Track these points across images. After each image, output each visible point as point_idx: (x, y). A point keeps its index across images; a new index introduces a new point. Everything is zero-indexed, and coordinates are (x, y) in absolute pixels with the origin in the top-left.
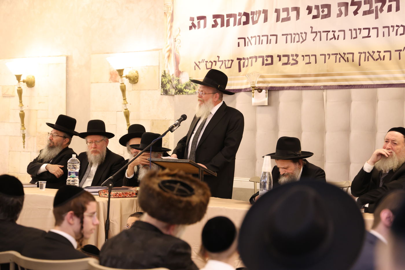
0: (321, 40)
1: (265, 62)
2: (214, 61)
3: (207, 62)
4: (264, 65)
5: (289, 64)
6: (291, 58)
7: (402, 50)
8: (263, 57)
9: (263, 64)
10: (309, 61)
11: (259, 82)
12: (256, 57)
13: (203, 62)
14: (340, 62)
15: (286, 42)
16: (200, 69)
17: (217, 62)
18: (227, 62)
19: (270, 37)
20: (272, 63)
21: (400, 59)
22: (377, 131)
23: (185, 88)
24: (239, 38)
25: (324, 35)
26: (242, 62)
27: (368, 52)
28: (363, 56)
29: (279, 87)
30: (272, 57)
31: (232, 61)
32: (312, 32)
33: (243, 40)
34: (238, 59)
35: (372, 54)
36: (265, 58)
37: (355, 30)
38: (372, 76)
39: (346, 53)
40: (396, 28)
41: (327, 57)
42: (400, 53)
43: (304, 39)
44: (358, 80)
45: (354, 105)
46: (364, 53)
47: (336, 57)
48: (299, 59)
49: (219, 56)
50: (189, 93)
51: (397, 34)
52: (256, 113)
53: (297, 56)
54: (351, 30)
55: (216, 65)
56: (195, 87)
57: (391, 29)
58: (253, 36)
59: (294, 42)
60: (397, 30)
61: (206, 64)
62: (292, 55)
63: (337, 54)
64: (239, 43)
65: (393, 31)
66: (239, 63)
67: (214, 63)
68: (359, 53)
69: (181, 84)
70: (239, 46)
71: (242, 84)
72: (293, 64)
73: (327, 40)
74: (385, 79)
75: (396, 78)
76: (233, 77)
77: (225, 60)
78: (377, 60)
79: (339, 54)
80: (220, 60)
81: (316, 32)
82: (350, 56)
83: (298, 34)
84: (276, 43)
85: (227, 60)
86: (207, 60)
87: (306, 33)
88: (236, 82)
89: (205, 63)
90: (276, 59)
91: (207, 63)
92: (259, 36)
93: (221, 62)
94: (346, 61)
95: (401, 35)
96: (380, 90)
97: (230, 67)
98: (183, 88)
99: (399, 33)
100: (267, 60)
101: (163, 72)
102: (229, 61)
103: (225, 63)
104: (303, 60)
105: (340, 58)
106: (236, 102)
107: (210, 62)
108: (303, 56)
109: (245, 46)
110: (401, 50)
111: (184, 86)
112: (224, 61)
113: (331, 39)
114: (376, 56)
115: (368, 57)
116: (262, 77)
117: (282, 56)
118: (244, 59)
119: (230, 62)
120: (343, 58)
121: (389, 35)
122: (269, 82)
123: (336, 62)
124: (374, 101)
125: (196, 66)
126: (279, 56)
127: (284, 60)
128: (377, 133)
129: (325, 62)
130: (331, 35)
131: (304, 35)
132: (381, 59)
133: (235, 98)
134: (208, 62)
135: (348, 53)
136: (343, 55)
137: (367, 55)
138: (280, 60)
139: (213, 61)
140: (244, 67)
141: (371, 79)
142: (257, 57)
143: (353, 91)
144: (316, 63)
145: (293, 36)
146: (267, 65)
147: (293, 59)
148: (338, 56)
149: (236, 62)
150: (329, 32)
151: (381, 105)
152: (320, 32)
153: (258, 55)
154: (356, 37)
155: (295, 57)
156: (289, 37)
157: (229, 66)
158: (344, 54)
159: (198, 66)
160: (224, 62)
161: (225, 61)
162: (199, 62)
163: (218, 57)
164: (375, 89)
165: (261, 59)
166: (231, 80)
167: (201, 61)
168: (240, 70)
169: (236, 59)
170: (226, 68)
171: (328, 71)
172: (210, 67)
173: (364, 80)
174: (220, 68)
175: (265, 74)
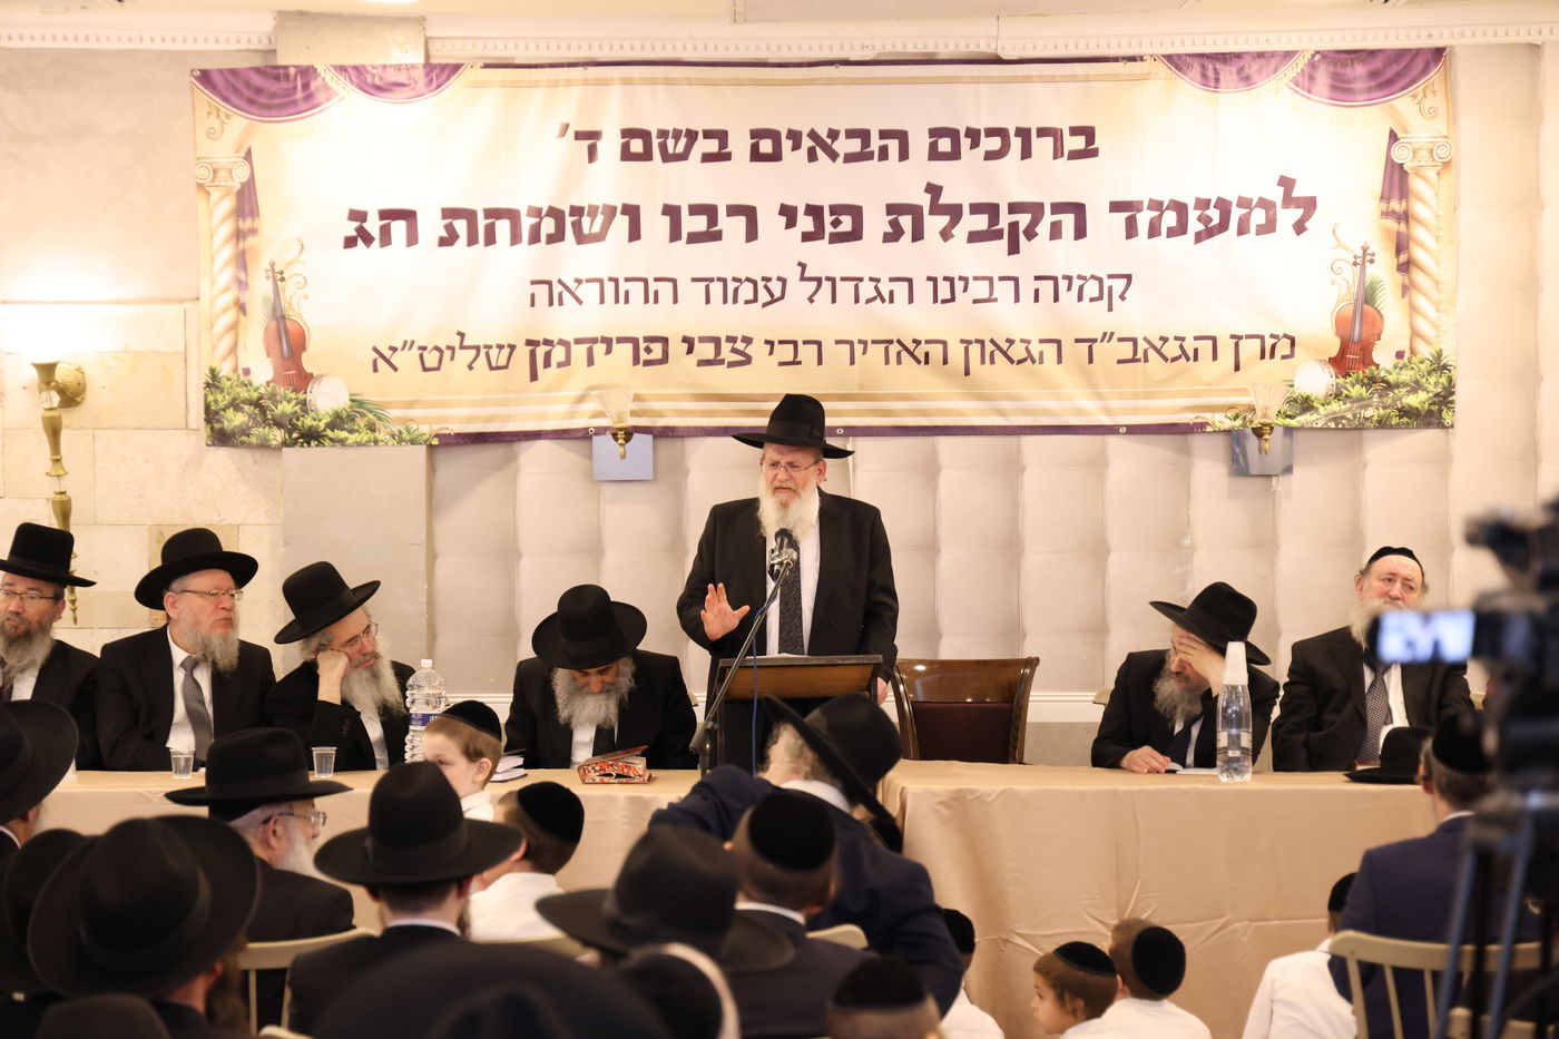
0: (834, 301)
1: (644, 356)
2: (448, 348)
3: (424, 348)
4: (639, 363)
5: (722, 362)
6: (726, 347)
7: (1099, 340)
8: (635, 341)
9: (636, 360)
10: (796, 356)
11: (634, 414)
12: (608, 341)
13: (410, 349)
14: (899, 362)
15: (708, 301)
16: (395, 369)
17: (458, 351)
18: (494, 353)
19: (653, 286)
20: (664, 360)
21: (1091, 361)
22: (1023, 549)
23: (332, 426)
24: (533, 283)
25: (846, 290)
26: (541, 351)
27: (992, 341)
28: (975, 349)
29: (688, 428)
30: (664, 341)
31: (512, 347)
32: (803, 279)
33: (546, 286)
34: (529, 343)
35: (1005, 346)
36: (642, 345)
37: (950, 280)
38: (1006, 405)
39: (922, 338)
40: (1077, 283)
41: (859, 348)
42: (1090, 348)
43: (777, 294)
44: (961, 414)
45: (946, 480)
46: (977, 341)
47: (887, 349)
48: (757, 350)
49: (462, 331)
50: (350, 442)
51: (1080, 298)
52: (599, 501)
53: (748, 340)
54: (934, 280)
55: (452, 358)
56: (374, 424)
57: (1063, 284)
58: (583, 277)
59: (735, 301)
60: (1081, 289)
61: (421, 356)
62: (732, 339)
63: (891, 342)
64: (533, 296)
65: (1069, 289)
66: (533, 355)
67: (447, 354)
68: (962, 341)
69: (312, 414)
70: (533, 304)
71: (543, 417)
72: (732, 364)
73: (857, 301)
74: (1047, 412)
75: (1079, 412)
76: (512, 396)
77: (488, 343)
78: (1020, 362)
79: (899, 342)
80: (465, 343)
81: (819, 280)
82: (936, 351)
83: (755, 283)
84: (675, 301)
85: (494, 346)
86: (423, 345)
87: (783, 281)
88: (521, 410)
89: (415, 352)
90: (676, 348)
91: (425, 354)
92: (616, 281)
93: (473, 352)
94: (919, 362)
95: (1092, 300)
96: (1028, 441)
97: (506, 367)
98: (322, 425)
99: (1086, 296)
100: (648, 350)
101: (208, 372)
102: (500, 347)
103: (487, 355)
104: (771, 353)
105: (899, 354)
106: (517, 471)
107: (437, 348)
108: (771, 343)
109: (551, 303)
110: (1095, 340)
111: (327, 420)
112: (482, 347)
113: (868, 301)
114: (1018, 351)
115: (992, 353)
116: (637, 398)
117: (696, 341)
118: (547, 342)
119: (506, 351)
120: (911, 354)
121: (1056, 299)
122: (660, 415)
123: (887, 362)
124: (1013, 470)
125: (381, 362)
126: (688, 341)
127: (706, 351)
128: (1023, 553)
129: (852, 362)
130: (867, 290)
131: (776, 287)
132: (1033, 361)
133: (514, 458)
134: (429, 349)
135: (927, 342)
136: (911, 346)
137: (989, 347)
138: (690, 351)
139: (443, 348)
140: (547, 364)
141: (1001, 413)
142: (611, 339)
143: (943, 442)
144: (820, 362)
145: (731, 286)
146: (648, 363)
147: (734, 350)
148: (894, 348)
149: (523, 353)
150: (861, 279)
151: (1032, 482)
152: (832, 280)
153: (613, 335)
154: (953, 299)
155: (740, 346)
156: (716, 288)
157: (502, 362)
158: (917, 342)
159: (388, 361)
160: (483, 351)
161: (490, 347)
162: (394, 349)
163: (462, 335)
164: (1012, 440)
165: (629, 347)
166: (507, 403)
167: (400, 346)
168: (534, 376)
169: (524, 342)
170: (492, 368)
171: (861, 386)
172: (436, 365)
173: (981, 413)
174: (470, 367)
175: (643, 391)
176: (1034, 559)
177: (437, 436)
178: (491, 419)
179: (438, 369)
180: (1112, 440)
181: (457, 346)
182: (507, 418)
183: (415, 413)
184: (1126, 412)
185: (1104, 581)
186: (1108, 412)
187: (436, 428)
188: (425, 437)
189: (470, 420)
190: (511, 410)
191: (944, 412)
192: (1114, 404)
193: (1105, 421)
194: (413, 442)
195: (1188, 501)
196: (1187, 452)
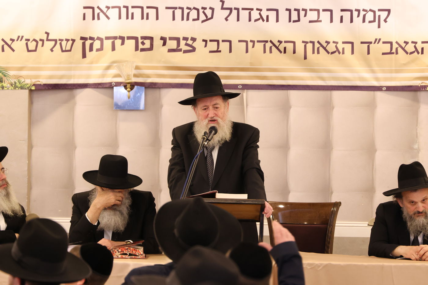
0: (238, 20)
1: (141, 46)
2: (41, 40)
3: (28, 40)
4: (138, 50)
5: (180, 50)
6: (183, 43)
7: (373, 43)
8: (136, 39)
9: (137, 48)
10: (218, 48)
11: (135, 76)
12: (122, 38)
13: (21, 40)
14: (271, 52)
15: (174, 19)
16: (13, 50)
17: (45, 42)
18: (64, 43)
19: (146, 11)
20: (151, 48)
21: (369, 53)
22: (332, 149)
24: (85, 8)
25: (244, 15)
26: (88, 43)
27: (318, 42)
28: (310, 46)
29: (163, 83)
30: (151, 39)
31: (73, 41)
32: (223, 8)
33: (91, 10)
34: (82, 38)
35: (325, 45)
36: (140, 41)
37: (298, 10)
38: (325, 75)
39: (283, 40)
40: (362, 13)
41: (250, 45)
42: (368, 47)
43: (209, 16)
44: (302, 79)
45: (293, 113)
46: (311, 42)
47: (265, 45)
48: (199, 44)
49: (48, 31)
51: (364, 21)
52: (116, 120)
53: (194, 40)
54: (289, 10)
55: (43, 46)
56: (2, 78)
57: (355, 14)
58: (110, 6)
59: (188, 19)
60: (364, 16)
61: (27, 44)
62: (185, 39)
63: (267, 42)
64: (84, 14)
65: (358, 16)
66: (84, 44)
67: (40, 43)
68: (303, 42)
70: (84, 19)
71: (88, 77)
72: (185, 52)
73: (250, 20)
74: (346, 79)
75: (362, 79)
76: (73, 65)
77: (61, 38)
78: (332, 53)
79: (271, 41)
80: (49, 38)
81: (231, 9)
82: (290, 46)
83: (198, 10)
84: (157, 19)
85: (64, 40)
86: (28, 38)
87: (212, 9)
88: (77, 73)
89: (24, 41)
90: (158, 43)
91: (29, 43)
92: (127, 7)
93: (53, 43)
94: (281, 52)
95: (370, 22)
96: (335, 93)
97: (70, 51)
99: (367, 20)
100: (143, 43)
102: (67, 40)
103: (61, 44)
104: (206, 46)
105: (271, 48)
106: (75, 104)
107: (34, 40)
108: (205, 41)
109: (94, 19)
110: (371, 43)
112: (58, 40)
113: (256, 20)
114: (331, 48)
115: (318, 48)
116: (137, 68)
117: (168, 39)
118: (91, 38)
119: (70, 42)
120: (277, 48)
121: (352, 21)
122: (148, 76)
123: (265, 52)
124: (328, 107)
125: (6, 47)
126: (164, 40)
127: (172, 44)
128: (332, 150)
129: (247, 52)
130: (255, 15)
131: (209, 12)
132: (339, 53)
133: (73, 97)
134: (31, 40)
135: (285, 42)
136: (277, 44)
137: (317, 45)
138: (164, 44)
139: (38, 40)
140: (91, 49)
141: (322, 79)
142: (124, 37)
143: (293, 93)
144: (230, 51)
145: (186, 11)
146: (142, 50)
147: (187, 45)
148: (269, 45)
149: (79, 44)
150: (252, 9)
151: (337, 114)
152: (238, 9)
153: (125, 35)
154: (299, 20)
155: (190, 42)
156: (178, 13)
157: (68, 48)
158: (280, 42)
159: (9, 46)
160: (58, 42)
161: (62, 40)
162: (13, 40)
163: (48, 34)
164: (328, 92)
165: (133, 41)
166: (70, 69)
167: (16, 38)
168: (84, 56)
169: (79, 38)
170: (63, 51)
171: (251, 64)
172: (34, 49)
173: (312, 79)
174: (52, 50)
175: (140, 64)
176: (337, 154)
177: (34, 85)
178: (62, 77)
179: (35, 50)
180: (378, 94)
181: (45, 39)
182: (70, 77)
183: (23, 73)
184: (386, 79)
185: (373, 165)
186: (377, 79)
187: (34, 81)
188: (28, 86)
189: (51, 77)
190: (72, 73)
191: (292, 78)
192: (380, 75)
193: (376, 84)
194: (22, 88)
195: (417, 125)
196: (416, 100)
